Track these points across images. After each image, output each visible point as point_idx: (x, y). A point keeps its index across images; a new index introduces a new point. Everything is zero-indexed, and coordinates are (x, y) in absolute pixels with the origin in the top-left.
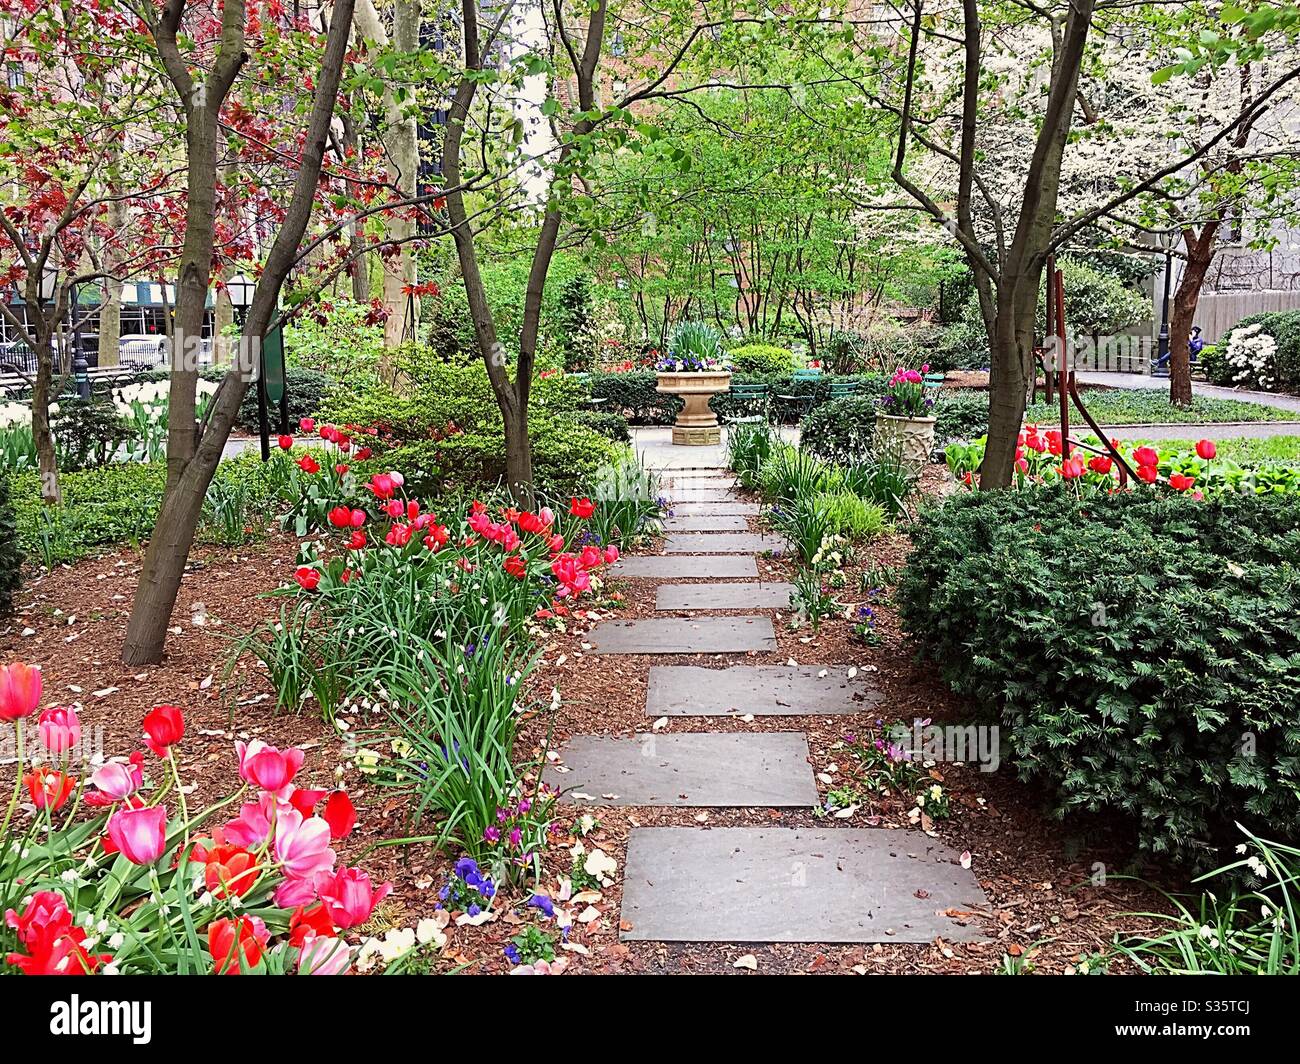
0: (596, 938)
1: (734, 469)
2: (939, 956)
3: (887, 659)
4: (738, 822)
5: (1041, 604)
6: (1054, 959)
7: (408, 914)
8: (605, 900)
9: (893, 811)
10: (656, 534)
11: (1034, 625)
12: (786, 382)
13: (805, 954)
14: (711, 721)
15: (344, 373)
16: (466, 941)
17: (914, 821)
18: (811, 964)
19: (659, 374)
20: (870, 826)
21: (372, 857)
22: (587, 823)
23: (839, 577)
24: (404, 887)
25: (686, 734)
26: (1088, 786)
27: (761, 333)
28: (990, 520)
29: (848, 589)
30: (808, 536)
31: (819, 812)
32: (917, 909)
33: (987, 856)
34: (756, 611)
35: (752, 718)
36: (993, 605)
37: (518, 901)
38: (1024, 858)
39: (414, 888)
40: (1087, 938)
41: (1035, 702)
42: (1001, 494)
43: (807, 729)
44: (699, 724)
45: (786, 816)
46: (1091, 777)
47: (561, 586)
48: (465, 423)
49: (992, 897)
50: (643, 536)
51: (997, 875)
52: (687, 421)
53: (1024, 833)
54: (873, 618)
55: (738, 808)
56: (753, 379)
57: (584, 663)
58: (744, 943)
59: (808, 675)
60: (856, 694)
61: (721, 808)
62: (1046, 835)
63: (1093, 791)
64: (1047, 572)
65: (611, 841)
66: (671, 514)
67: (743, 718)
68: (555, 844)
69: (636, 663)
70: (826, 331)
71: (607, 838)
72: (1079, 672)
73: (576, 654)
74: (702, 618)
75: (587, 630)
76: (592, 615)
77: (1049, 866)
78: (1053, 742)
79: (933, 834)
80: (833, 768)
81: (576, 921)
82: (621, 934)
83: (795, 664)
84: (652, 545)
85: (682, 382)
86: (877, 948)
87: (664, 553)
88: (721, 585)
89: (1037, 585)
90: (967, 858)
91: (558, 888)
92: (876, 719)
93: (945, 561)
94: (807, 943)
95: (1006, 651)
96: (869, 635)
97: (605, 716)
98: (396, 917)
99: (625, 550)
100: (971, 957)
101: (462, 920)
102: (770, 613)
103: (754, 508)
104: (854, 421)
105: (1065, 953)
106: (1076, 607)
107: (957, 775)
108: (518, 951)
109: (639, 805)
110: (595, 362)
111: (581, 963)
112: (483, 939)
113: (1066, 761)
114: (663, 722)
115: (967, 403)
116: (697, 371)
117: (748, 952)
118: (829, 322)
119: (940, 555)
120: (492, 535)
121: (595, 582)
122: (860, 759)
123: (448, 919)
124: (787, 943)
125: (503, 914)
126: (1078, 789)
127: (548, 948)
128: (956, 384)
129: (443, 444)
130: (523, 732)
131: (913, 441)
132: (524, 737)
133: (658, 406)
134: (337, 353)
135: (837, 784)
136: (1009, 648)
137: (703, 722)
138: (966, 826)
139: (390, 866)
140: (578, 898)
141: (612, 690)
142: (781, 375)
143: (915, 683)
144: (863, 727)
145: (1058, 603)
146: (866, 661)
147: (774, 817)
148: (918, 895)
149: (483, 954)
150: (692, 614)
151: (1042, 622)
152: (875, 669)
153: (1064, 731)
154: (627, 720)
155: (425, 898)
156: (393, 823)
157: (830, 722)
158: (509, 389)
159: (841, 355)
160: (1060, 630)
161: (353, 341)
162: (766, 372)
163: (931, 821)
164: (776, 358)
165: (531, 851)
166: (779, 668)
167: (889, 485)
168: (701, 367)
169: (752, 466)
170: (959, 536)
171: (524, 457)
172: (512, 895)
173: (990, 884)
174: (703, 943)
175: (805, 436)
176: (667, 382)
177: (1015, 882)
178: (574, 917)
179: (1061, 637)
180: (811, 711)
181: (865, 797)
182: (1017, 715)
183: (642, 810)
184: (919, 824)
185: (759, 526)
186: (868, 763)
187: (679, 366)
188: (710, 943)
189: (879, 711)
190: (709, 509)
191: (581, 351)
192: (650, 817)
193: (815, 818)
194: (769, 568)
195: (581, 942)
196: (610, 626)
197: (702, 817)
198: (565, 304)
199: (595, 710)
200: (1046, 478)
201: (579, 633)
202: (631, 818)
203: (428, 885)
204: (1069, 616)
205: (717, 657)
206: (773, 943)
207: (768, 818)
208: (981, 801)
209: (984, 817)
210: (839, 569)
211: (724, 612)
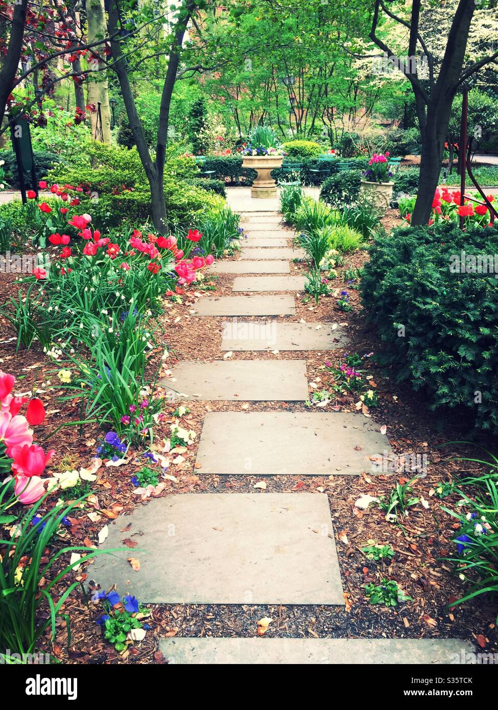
0: (182, 472)
1: (282, 212)
2: (363, 482)
3: (354, 319)
4: (265, 409)
5: (433, 294)
6: (424, 484)
7: (80, 460)
8: (188, 452)
9: (347, 403)
10: (235, 249)
11: (428, 307)
12: (315, 162)
13: (292, 481)
14: (255, 354)
15: (71, 155)
16: (111, 475)
17: (358, 408)
18: (295, 486)
19: (243, 157)
20: (335, 411)
21: (64, 428)
22: (182, 410)
23: (333, 273)
24: (80, 445)
25: (242, 361)
26: (450, 394)
27: (303, 134)
28: (412, 244)
29: (337, 280)
30: (318, 251)
31: (308, 404)
32: (355, 456)
33: (395, 427)
34: (286, 292)
35: (278, 352)
36: (406, 295)
37: (141, 453)
38: (414, 429)
39: (85, 446)
40: (443, 473)
41: (425, 348)
42: (421, 229)
43: (307, 358)
44: (249, 355)
45: (290, 405)
46: (452, 390)
47: (180, 278)
48: (130, 185)
49: (395, 450)
50: (229, 250)
51: (399, 438)
52: (259, 184)
53: (415, 416)
54: (348, 297)
55: (265, 401)
56: (297, 160)
57: (190, 321)
58: (260, 475)
59: (310, 328)
60: (335, 339)
61: (256, 402)
62: (428, 417)
63: (452, 397)
64: (438, 275)
65: (195, 419)
66: (246, 237)
67: (273, 352)
68: (164, 421)
69: (218, 321)
70: (340, 132)
71: (193, 418)
72: (450, 333)
73: (186, 316)
74: (257, 296)
75: (193, 302)
76: (197, 294)
77: (427, 433)
78: (433, 370)
79: (368, 415)
80: (318, 379)
81: (172, 464)
82: (195, 470)
83: (304, 322)
84: (233, 254)
85: (256, 162)
86: (331, 478)
87: (240, 259)
88: (269, 277)
89: (432, 283)
90: (384, 428)
91: (164, 445)
92: (344, 352)
93: (385, 268)
94: (294, 475)
95: (411, 320)
96: (345, 306)
97: (199, 351)
98: (73, 462)
99: (219, 257)
100: (380, 483)
101: (110, 463)
102: (293, 293)
103: (292, 234)
104: (349, 185)
105: (431, 481)
106: (451, 297)
107: (384, 383)
108: (138, 480)
109: (212, 400)
110: (209, 150)
111: (172, 486)
112: (120, 474)
113: (439, 381)
114: (230, 354)
115: (413, 174)
116: (264, 155)
117: (262, 480)
118: (342, 127)
119: (383, 264)
120: (143, 249)
121: (199, 276)
122: (333, 375)
123: (101, 463)
124: (283, 475)
125: (133, 459)
126: (444, 395)
127: (154, 479)
128: (410, 163)
129: (117, 197)
130: (153, 360)
131: (380, 196)
132: (153, 362)
133: (244, 175)
134: (67, 143)
135: (319, 388)
136: (413, 319)
137: (251, 354)
138: (385, 411)
139: (74, 434)
140: (174, 451)
141: (204, 336)
142: (312, 158)
143: (368, 332)
144: (337, 357)
145: (442, 294)
146: (343, 320)
147: (284, 406)
148: (356, 449)
149: (119, 482)
150: (252, 293)
151: (432, 304)
152: (347, 325)
153: (439, 364)
154: (210, 353)
155: (91, 451)
156: (77, 409)
157: (319, 354)
158: (152, 166)
159: (347, 146)
160: (441, 309)
161: (75, 136)
162: (304, 156)
163: (367, 408)
164: (310, 148)
165: (148, 427)
166: (296, 324)
167: (365, 222)
168: (267, 153)
169: (292, 210)
170: (394, 254)
171: (162, 205)
172: (138, 450)
173: (395, 443)
174: (238, 475)
175: (323, 193)
176: (248, 162)
177: (408, 442)
178: (171, 461)
179: (442, 313)
180: (310, 348)
181: (334, 396)
182: (415, 355)
183: (213, 403)
184: (361, 411)
185: (294, 244)
186: (337, 377)
187: (254, 152)
188: (242, 475)
189: (347, 348)
190: (267, 234)
191: (201, 143)
192: (217, 406)
193: (306, 407)
194: (296, 268)
195: (174, 474)
196: (206, 300)
197: (246, 406)
198: (192, 115)
199: (193, 348)
200: (452, 217)
201: (189, 304)
202: (207, 407)
203: (93, 444)
204: (447, 301)
205: (262, 318)
206: (276, 475)
207: (281, 407)
208: (395, 398)
209: (396, 406)
210: (333, 268)
211: (269, 293)
